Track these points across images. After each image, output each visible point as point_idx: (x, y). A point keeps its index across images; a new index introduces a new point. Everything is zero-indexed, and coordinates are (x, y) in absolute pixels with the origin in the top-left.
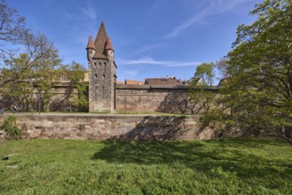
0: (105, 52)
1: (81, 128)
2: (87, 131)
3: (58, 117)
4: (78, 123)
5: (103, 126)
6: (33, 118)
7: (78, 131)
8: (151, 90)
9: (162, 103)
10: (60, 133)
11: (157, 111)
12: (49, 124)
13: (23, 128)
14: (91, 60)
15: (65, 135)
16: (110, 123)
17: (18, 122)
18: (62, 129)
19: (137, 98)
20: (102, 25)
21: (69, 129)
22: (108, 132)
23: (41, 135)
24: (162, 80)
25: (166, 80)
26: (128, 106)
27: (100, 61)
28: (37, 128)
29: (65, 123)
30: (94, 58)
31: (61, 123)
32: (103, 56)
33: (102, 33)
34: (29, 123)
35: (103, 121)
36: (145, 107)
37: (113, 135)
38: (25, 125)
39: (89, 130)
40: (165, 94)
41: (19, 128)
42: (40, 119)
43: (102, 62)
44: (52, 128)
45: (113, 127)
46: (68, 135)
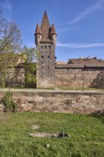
0: (50, 37)
1: (68, 103)
2: (73, 106)
3: (48, 93)
4: (65, 99)
5: (88, 101)
6: (26, 94)
7: (65, 106)
8: (85, 68)
9: (94, 80)
10: (50, 107)
11: (90, 87)
12: (40, 99)
13: (18, 102)
14: (39, 43)
15: (53, 109)
16: (94, 99)
17: (14, 97)
18: (51, 103)
19: (73, 76)
20: (45, 13)
21: (57, 104)
22: (93, 107)
23: (33, 108)
24: (84, 60)
25: (88, 60)
26: (65, 83)
27: (46, 44)
28: (30, 102)
29: (54, 98)
30: (41, 42)
31: (50, 99)
32: (49, 40)
33: (46, 20)
34: (23, 98)
35: (87, 97)
36: (79, 84)
37: (98, 109)
38: (20, 99)
39: (75, 104)
40: (98, 72)
41: (15, 102)
42: (33, 94)
43: (48, 45)
44: (43, 103)
45: (98, 103)
46: (57, 109)
